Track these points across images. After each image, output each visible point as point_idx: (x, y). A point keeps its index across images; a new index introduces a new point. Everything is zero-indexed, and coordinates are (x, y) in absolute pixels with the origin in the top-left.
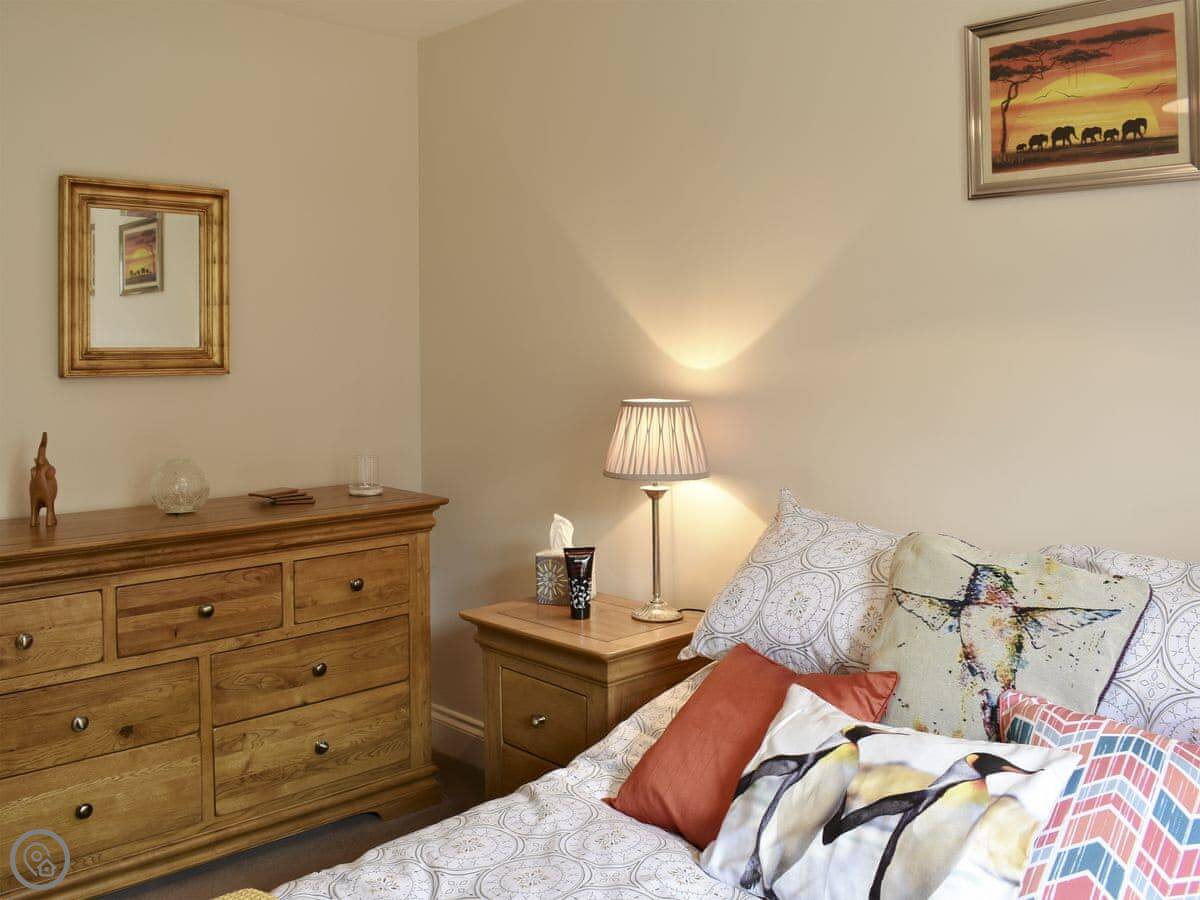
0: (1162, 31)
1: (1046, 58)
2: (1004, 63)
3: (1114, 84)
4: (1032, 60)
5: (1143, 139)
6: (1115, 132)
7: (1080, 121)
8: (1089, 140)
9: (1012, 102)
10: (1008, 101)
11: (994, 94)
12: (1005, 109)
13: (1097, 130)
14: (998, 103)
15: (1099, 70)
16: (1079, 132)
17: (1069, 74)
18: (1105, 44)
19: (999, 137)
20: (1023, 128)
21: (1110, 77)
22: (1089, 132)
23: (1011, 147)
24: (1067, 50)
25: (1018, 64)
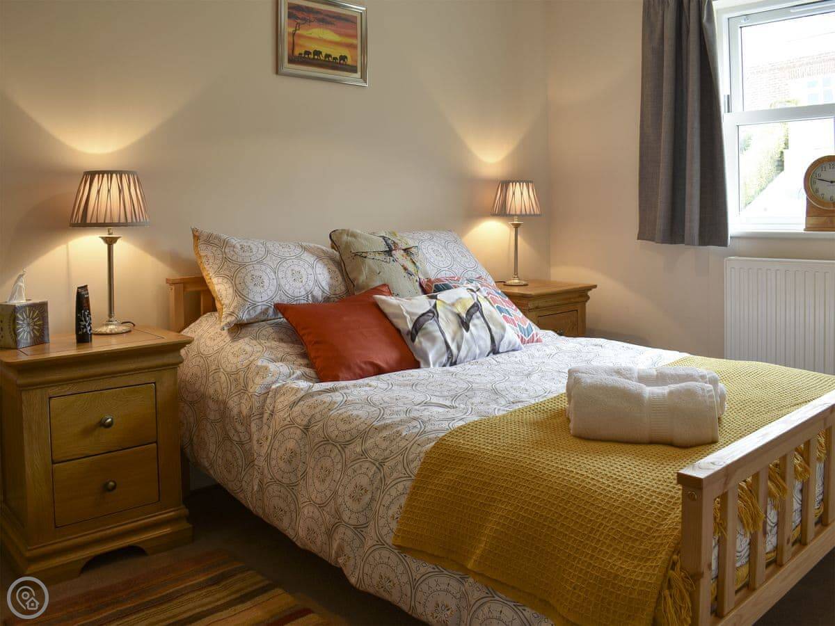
0: (352, 22)
1: (312, 16)
2: (294, 12)
3: (336, 38)
4: (305, 15)
5: (346, 65)
6: (336, 58)
7: (325, 50)
8: (327, 59)
9: (297, 32)
10: (296, 30)
11: (289, 25)
12: (294, 34)
13: (330, 56)
14: (291, 30)
15: (330, 29)
16: (324, 54)
17: (320, 28)
18: (334, 20)
19: (291, 46)
20: (301, 46)
21: (335, 35)
22: (328, 56)
23: (297, 53)
24: (320, 16)
25: (300, 15)
